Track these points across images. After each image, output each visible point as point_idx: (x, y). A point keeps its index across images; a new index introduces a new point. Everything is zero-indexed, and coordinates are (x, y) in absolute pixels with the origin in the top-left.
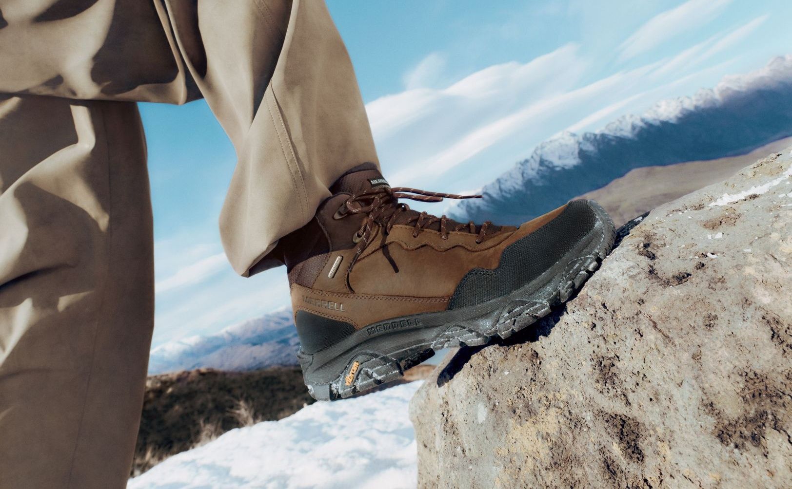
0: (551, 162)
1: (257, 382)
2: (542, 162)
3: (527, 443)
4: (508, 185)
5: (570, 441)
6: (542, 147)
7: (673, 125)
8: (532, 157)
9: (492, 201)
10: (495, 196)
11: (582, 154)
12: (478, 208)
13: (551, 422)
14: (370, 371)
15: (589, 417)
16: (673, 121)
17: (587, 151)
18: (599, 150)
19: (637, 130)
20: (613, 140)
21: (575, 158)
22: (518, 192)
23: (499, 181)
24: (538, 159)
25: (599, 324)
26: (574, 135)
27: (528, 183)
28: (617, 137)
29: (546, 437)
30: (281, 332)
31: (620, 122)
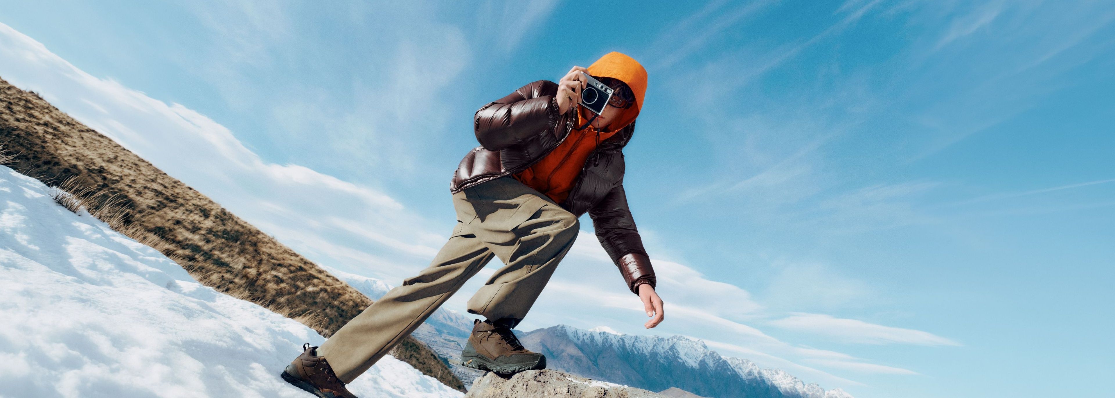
0: (678, 353)
1: (408, 343)
2: (672, 348)
3: (490, 391)
4: (640, 345)
5: (498, 397)
6: (679, 339)
7: (779, 393)
8: (668, 340)
9: (623, 347)
10: (627, 345)
11: (703, 363)
12: (612, 344)
13: (498, 391)
14: (473, 364)
15: (505, 395)
16: (782, 391)
17: (707, 364)
18: (716, 369)
19: (751, 377)
20: (730, 371)
21: (695, 362)
22: (643, 354)
23: (636, 338)
24: (671, 344)
25: (519, 378)
26: (705, 347)
27: (654, 355)
28: (734, 371)
29: (494, 393)
30: (443, 325)
31: (743, 363)
